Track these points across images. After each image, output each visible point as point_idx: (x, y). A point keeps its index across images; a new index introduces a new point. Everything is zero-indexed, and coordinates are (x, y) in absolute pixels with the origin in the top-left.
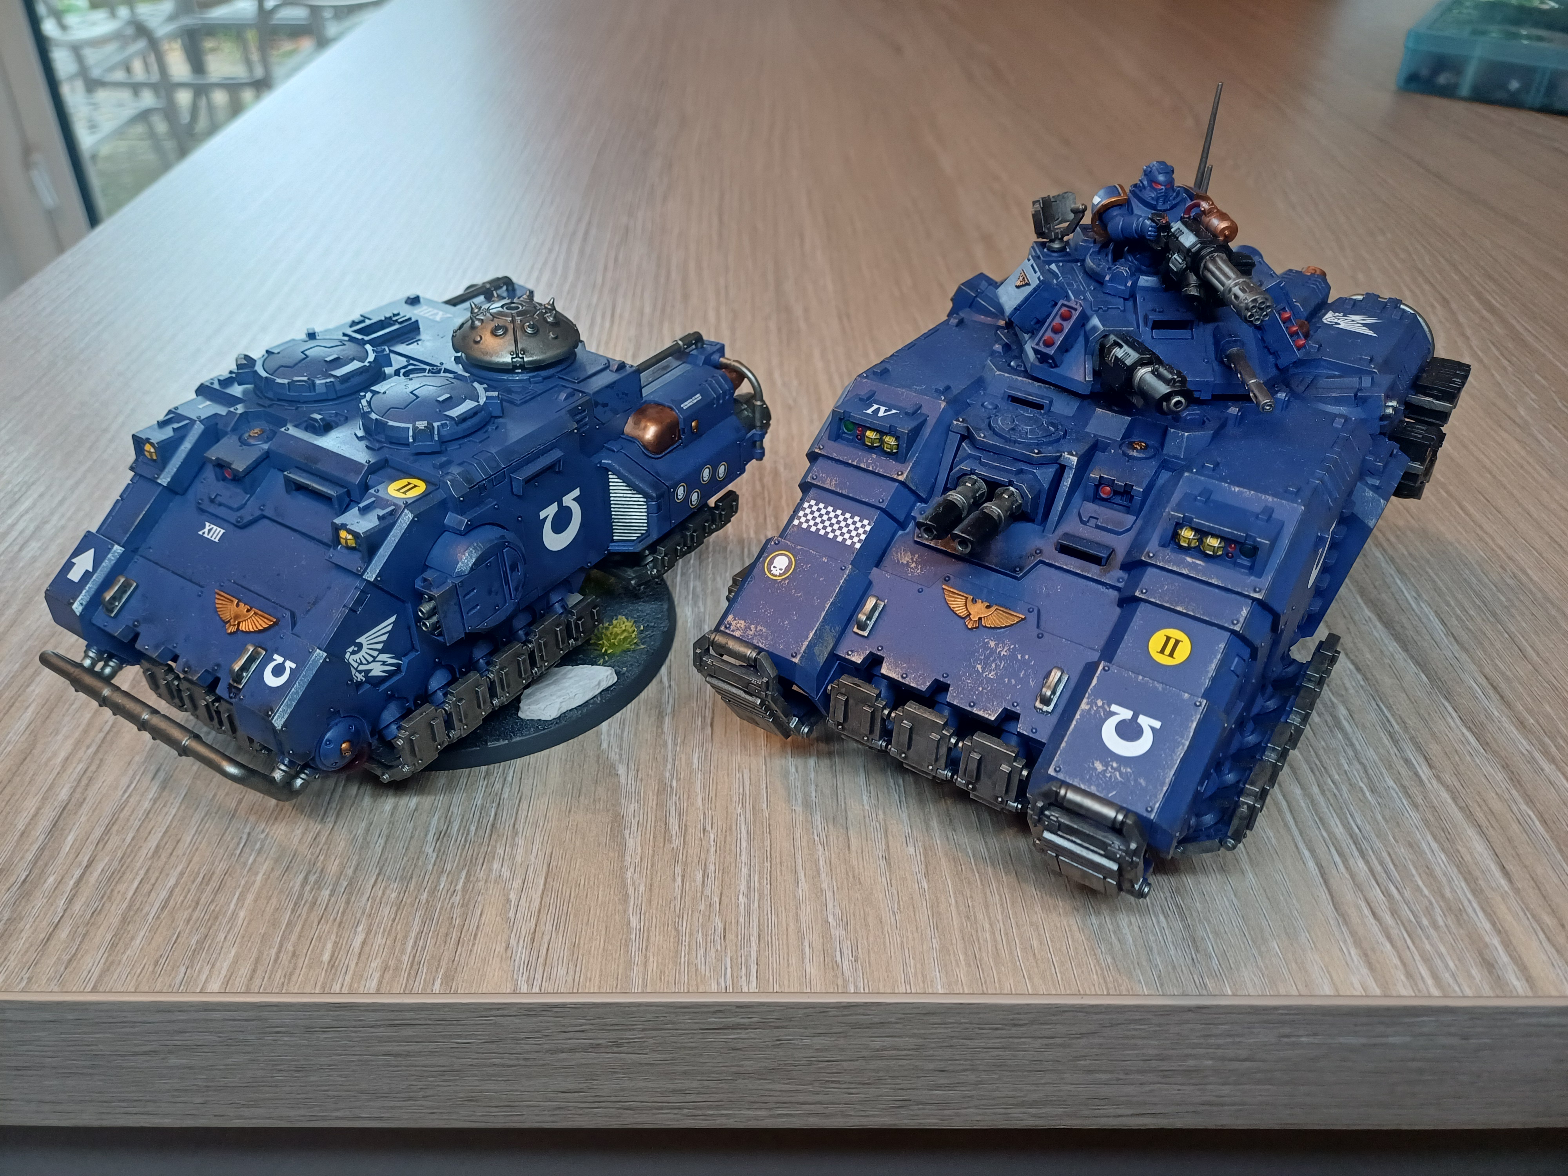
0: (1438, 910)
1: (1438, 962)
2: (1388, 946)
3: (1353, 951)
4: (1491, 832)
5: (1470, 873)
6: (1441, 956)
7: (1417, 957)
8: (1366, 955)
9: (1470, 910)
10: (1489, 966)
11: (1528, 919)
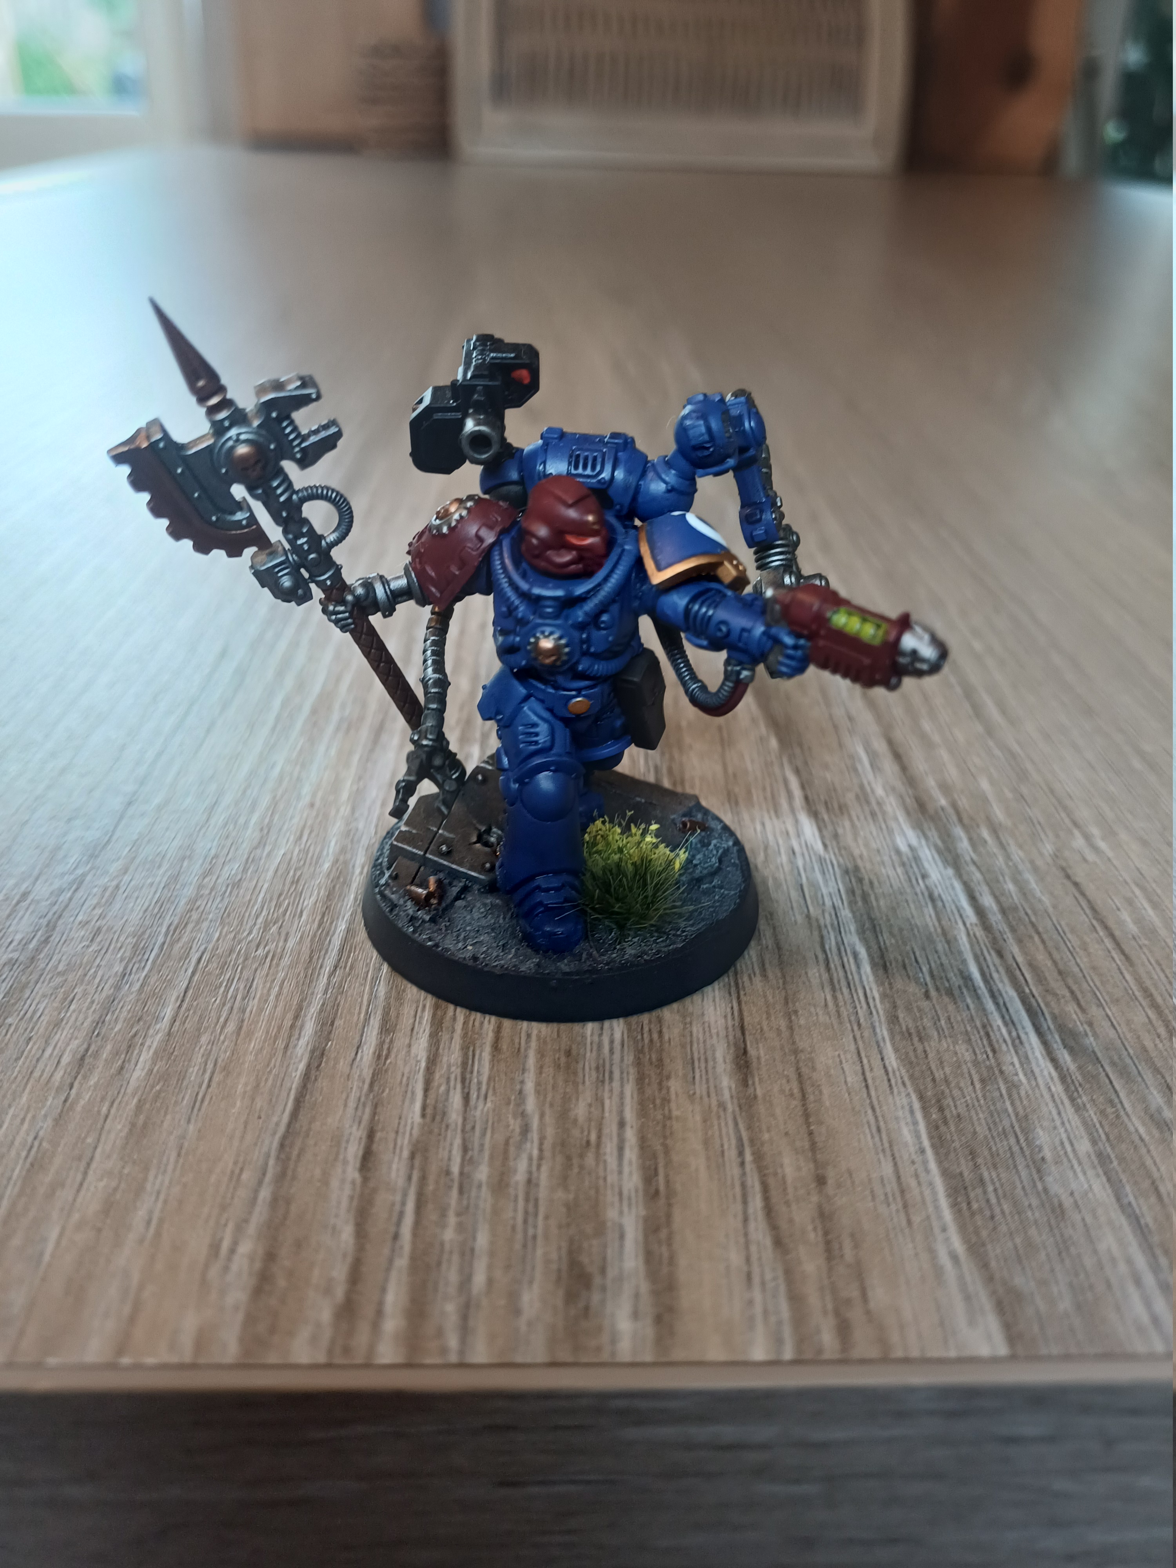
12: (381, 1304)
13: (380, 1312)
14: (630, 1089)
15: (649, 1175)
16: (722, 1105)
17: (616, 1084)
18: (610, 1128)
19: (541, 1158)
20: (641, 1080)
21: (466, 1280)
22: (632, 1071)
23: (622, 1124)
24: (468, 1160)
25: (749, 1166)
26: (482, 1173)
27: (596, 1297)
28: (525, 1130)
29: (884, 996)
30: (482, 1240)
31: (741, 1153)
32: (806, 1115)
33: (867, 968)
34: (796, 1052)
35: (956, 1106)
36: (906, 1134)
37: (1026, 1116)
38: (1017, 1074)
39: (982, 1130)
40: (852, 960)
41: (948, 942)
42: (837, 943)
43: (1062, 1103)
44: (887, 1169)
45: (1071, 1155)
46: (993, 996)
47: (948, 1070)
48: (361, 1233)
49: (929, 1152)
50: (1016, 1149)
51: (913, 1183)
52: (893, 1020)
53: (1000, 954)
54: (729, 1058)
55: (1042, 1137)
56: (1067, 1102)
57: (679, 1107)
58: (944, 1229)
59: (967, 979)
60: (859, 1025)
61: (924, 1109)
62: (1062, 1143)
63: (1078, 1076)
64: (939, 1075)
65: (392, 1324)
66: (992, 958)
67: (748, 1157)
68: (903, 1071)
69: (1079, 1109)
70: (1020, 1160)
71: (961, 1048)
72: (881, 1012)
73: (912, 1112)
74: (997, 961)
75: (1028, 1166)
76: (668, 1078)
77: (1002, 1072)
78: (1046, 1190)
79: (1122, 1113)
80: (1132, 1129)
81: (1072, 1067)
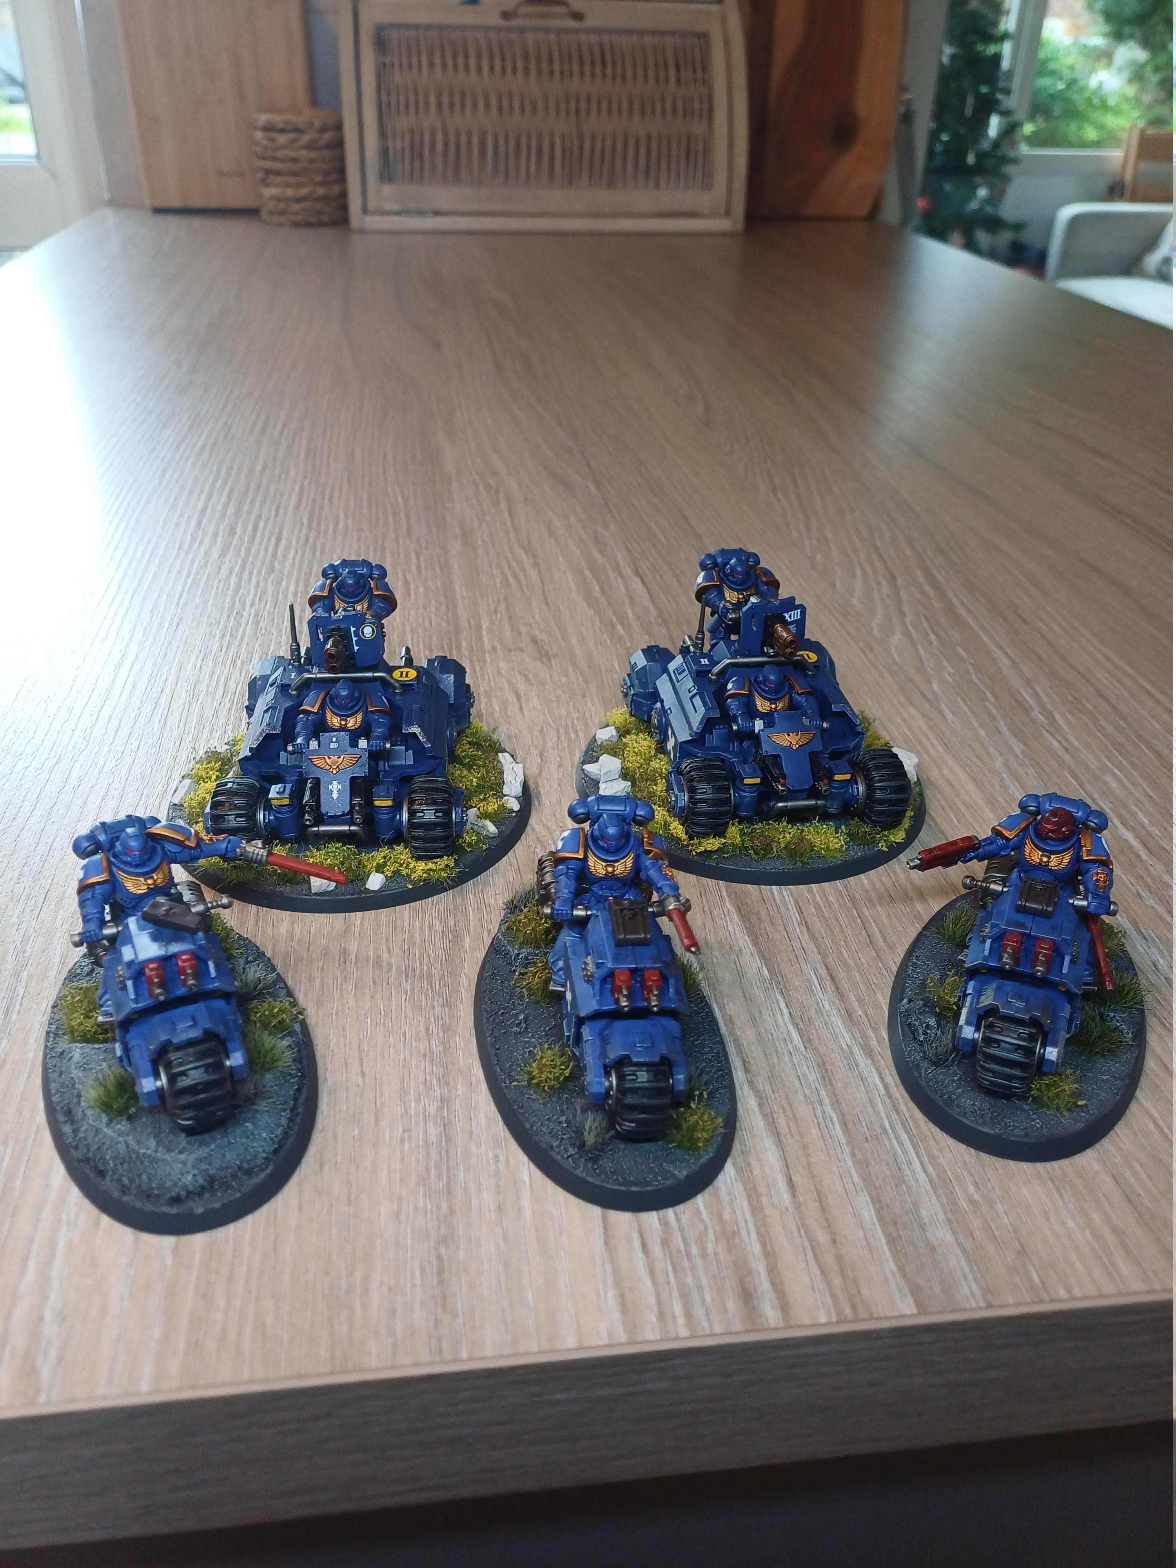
0: (711, 1236)
1: (695, 1297)
2: (648, 1283)
3: (611, 1293)
4: (788, 1141)
5: (755, 1189)
6: (700, 1288)
7: (675, 1294)
8: (622, 1296)
9: (744, 1233)
10: (747, 1295)
11: (801, 1237)
12: (673, 1313)
13: (674, 1317)
14: (745, 1203)
15: (764, 1244)
16: (787, 1209)
17: (738, 1201)
18: (742, 1225)
19: (716, 1241)
20: (749, 1198)
21: (703, 1300)
22: (744, 1194)
23: (746, 1222)
24: (686, 1245)
25: (804, 1238)
26: (694, 1250)
27: (756, 1303)
28: (706, 1228)
29: (848, 1142)
30: (704, 1281)
31: (799, 1232)
32: (823, 1210)
33: (837, 1126)
34: (813, 1177)
35: (886, 1200)
36: (866, 1216)
37: (916, 1202)
38: (910, 1181)
39: (898, 1211)
40: (830, 1122)
41: (873, 1107)
42: (822, 1112)
43: (931, 1194)
44: (861, 1234)
45: (936, 1220)
46: (896, 1138)
47: (880, 1181)
48: (654, 1283)
49: (877, 1223)
50: (913, 1219)
51: (872, 1239)
52: (853, 1155)
53: (898, 1114)
54: (785, 1183)
55: (923, 1212)
56: (933, 1194)
57: (769, 1211)
58: (887, 1260)
59: (884, 1129)
60: (838, 1159)
61: (873, 1203)
62: (932, 1214)
63: (936, 1180)
64: (877, 1184)
65: (681, 1320)
66: (894, 1116)
67: (803, 1234)
68: (861, 1183)
69: (938, 1197)
70: (915, 1225)
71: (885, 1169)
72: (847, 1151)
73: (867, 1204)
74: (896, 1117)
75: (918, 1228)
76: (760, 1196)
77: (904, 1180)
78: (927, 1238)
79: (956, 1197)
80: (961, 1205)
81: (934, 1175)
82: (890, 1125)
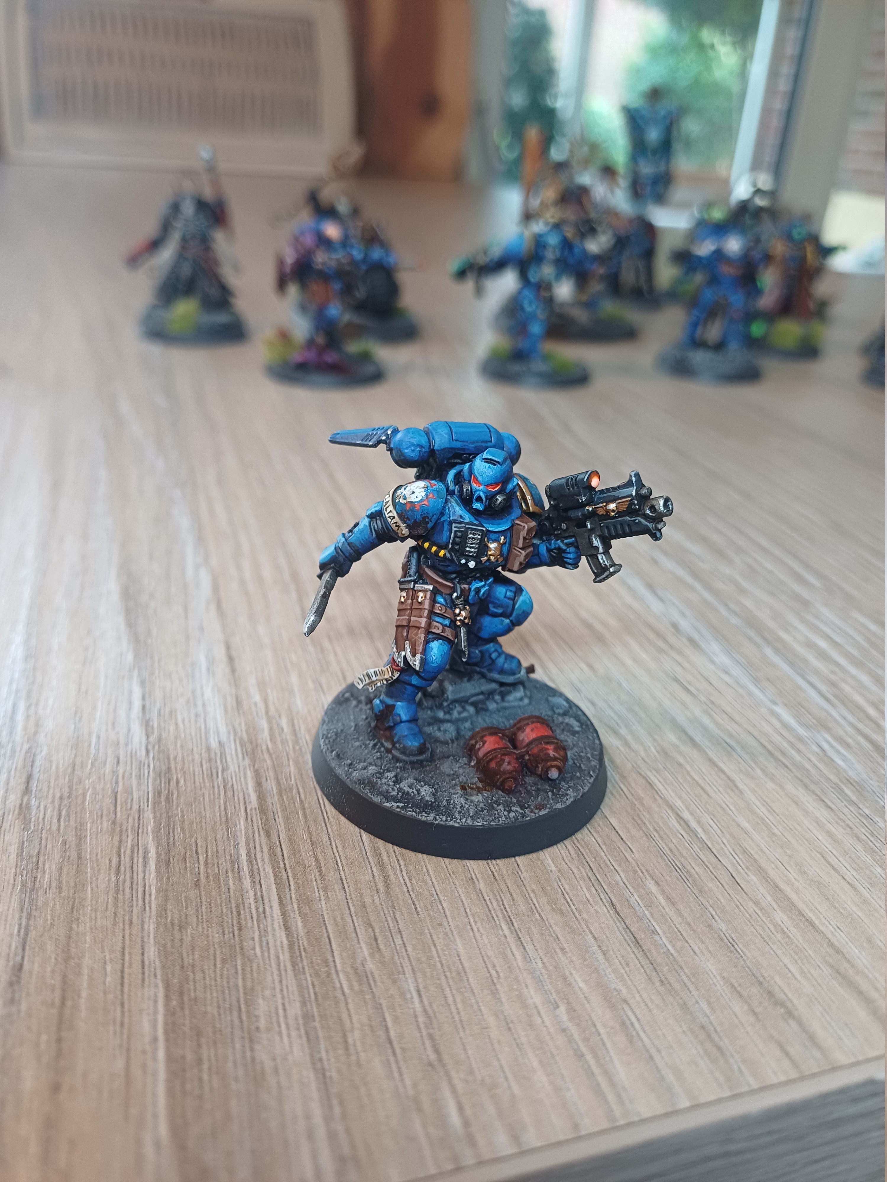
32: (61, 1022)
34: (68, 959)
35: (195, 990)
37: (252, 989)
38: (254, 949)
40: (141, 860)
41: (228, 828)
42: (132, 846)
43: (286, 971)
44: (120, 1064)
45: (282, 1020)
46: (252, 875)
47: (197, 955)
49: (162, 1040)
50: (237, 1022)
51: (139, 1075)
52: (162, 912)
53: (268, 834)
55: (262, 1006)
56: (289, 968)
58: (156, 1117)
59: (235, 861)
60: (131, 922)
61: (167, 998)
62: (277, 1009)
63: (304, 942)
64: (187, 961)
66: (261, 838)
68: (158, 963)
69: (297, 972)
70: (238, 1033)
71: (215, 930)
72: (154, 906)
73: (156, 1002)
74: (264, 839)
75: (243, 1038)
77: (242, 948)
78: (253, 1059)
79: (333, 971)
80: (338, 985)
81: (302, 933)
82: (249, 855)
